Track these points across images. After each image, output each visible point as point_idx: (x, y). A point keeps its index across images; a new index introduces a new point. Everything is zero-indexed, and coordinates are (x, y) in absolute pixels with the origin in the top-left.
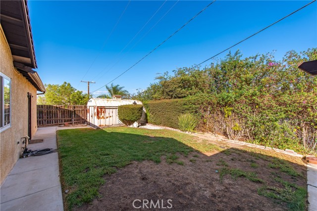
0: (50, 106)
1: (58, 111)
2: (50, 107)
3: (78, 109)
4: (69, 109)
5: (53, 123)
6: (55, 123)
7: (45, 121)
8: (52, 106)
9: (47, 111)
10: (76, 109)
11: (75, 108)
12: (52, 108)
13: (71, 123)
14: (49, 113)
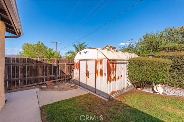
0: (28, 59)
1: (39, 66)
2: (28, 61)
3: (62, 63)
4: (52, 64)
5: (31, 83)
6: (34, 83)
7: (21, 80)
8: (32, 60)
9: (25, 67)
10: (59, 64)
11: (58, 62)
12: (31, 62)
13: (54, 82)
14: (26, 70)
